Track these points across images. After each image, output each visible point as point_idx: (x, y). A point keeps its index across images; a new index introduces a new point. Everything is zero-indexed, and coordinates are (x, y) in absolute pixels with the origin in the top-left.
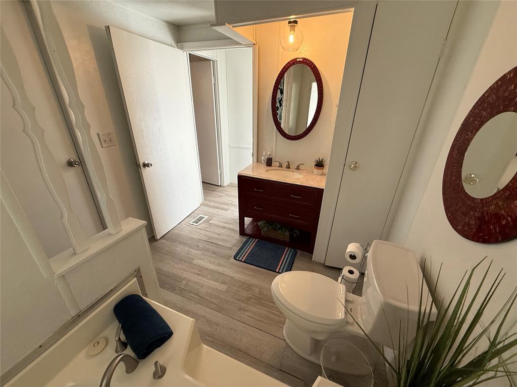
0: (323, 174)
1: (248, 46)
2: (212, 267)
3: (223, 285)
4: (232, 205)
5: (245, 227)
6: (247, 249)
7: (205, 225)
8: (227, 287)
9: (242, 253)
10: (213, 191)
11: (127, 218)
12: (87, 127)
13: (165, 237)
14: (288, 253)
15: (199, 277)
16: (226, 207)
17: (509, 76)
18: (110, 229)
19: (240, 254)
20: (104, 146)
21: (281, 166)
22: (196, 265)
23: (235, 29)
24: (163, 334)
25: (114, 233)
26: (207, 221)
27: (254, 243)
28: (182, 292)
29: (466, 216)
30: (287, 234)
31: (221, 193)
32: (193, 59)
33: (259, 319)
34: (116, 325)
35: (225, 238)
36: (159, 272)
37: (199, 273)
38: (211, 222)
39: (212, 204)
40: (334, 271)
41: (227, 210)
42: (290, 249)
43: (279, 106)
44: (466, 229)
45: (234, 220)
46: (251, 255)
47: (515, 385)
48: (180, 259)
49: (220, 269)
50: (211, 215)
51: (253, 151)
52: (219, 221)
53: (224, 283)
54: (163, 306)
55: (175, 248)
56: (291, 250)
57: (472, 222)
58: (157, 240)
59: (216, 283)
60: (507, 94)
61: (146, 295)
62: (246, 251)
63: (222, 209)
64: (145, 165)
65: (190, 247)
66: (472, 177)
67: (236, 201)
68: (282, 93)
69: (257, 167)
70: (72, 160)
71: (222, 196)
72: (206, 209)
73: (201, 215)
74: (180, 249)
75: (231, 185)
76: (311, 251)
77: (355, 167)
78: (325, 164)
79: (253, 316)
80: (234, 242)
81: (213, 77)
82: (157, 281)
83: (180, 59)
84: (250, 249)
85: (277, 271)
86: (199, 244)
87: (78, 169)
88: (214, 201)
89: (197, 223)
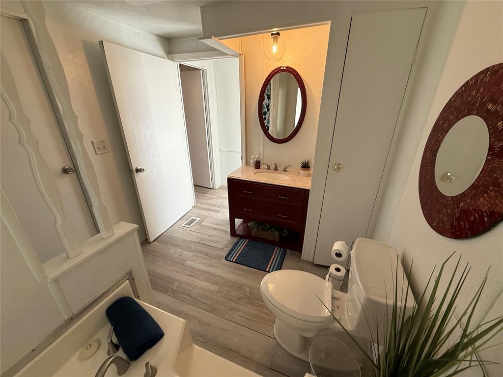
0: (309, 175)
1: (235, 56)
2: (203, 268)
3: (215, 286)
4: (223, 206)
5: (236, 228)
6: (238, 250)
7: (197, 227)
8: (219, 287)
9: (233, 253)
10: (205, 194)
11: (120, 222)
12: (80, 136)
13: (158, 240)
14: (278, 252)
15: (192, 279)
16: (217, 209)
17: (471, 83)
18: (103, 233)
19: (231, 255)
20: (98, 153)
21: (269, 168)
22: (188, 266)
23: (221, 41)
24: (154, 336)
25: (107, 237)
26: (199, 223)
27: (245, 244)
28: (174, 293)
29: (440, 213)
30: (277, 233)
31: (212, 195)
32: (183, 69)
33: (250, 318)
34: (108, 327)
35: (216, 239)
36: (152, 275)
37: (192, 274)
38: (203, 223)
39: (204, 206)
40: (321, 269)
41: (218, 212)
42: (280, 248)
43: (267, 111)
44: (440, 226)
45: (225, 221)
46: (242, 255)
47: (488, 375)
48: (173, 261)
49: (212, 270)
50: (203, 217)
51: (242, 154)
52: (211, 223)
53: (215, 284)
54: (155, 308)
55: (167, 250)
56: (280, 250)
57: (445, 219)
58: (150, 243)
59: (207, 284)
60: (470, 99)
61: (138, 297)
62: (237, 251)
63: (214, 211)
64: (138, 171)
65: (183, 249)
66: (448, 176)
67: (226, 203)
68: (269, 98)
69: (246, 169)
70: (67, 167)
71: (214, 198)
72: (198, 211)
73: (193, 217)
74: (172, 251)
75: (221, 188)
76: (299, 249)
77: (338, 168)
78: (310, 165)
79: (245, 316)
80: (226, 242)
81: (202, 85)
82: (149, 283)
83: (171, 70)
84: (241, 249)
85: (267, 270)
86: (191, 245)
87: (72, 175)
88: (206, 204)
89: (189, 225)
